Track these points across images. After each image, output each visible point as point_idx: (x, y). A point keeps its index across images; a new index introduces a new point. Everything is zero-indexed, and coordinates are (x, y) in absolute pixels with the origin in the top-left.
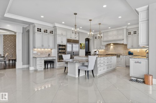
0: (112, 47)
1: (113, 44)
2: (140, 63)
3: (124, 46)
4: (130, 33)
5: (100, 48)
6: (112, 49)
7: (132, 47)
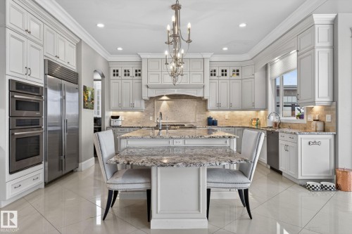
0: (164, 104)
1: (168, 96)
2: (319, 143)
3: (195, 103)
4: (213, 73)
5: (132, 108)
6: (165, 111)
7: (219, 107)
